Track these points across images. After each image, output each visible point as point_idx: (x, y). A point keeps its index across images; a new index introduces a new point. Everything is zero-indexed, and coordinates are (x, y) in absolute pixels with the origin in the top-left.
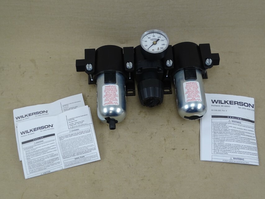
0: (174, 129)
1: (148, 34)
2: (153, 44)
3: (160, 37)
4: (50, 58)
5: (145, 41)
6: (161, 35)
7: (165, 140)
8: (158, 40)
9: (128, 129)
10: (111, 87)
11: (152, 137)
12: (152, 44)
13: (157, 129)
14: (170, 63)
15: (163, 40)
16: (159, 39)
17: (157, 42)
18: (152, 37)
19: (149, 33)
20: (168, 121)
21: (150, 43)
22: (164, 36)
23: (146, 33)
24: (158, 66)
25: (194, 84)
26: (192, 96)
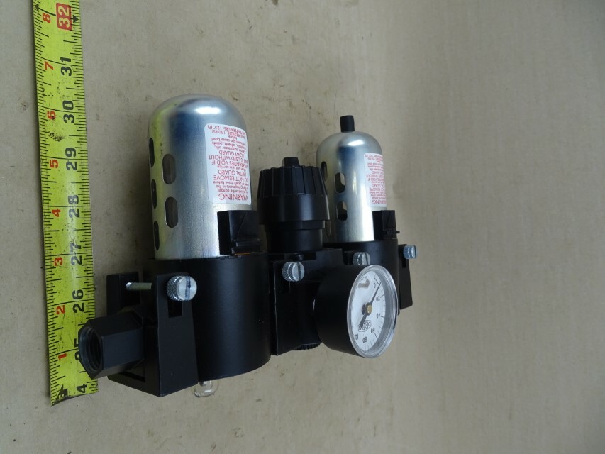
25: (230, 192)
26: (236, 147)
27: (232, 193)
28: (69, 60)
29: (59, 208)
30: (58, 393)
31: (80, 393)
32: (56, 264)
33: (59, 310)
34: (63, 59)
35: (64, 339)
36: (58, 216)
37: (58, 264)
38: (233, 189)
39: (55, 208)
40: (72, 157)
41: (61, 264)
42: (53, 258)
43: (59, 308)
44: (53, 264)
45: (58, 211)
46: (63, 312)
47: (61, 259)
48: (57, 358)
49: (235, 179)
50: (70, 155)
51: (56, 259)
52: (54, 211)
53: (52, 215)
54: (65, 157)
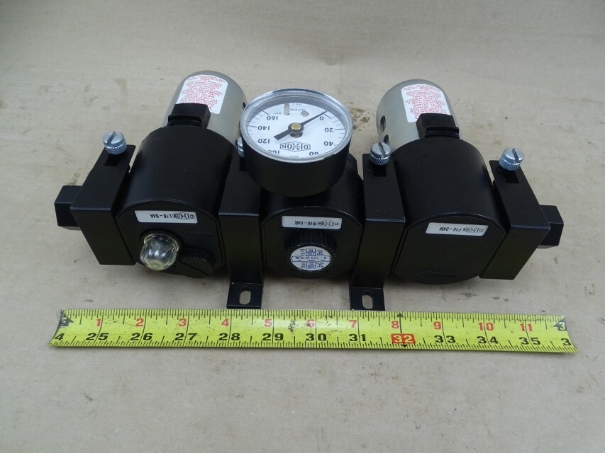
4: (162, 79)
5: (331, 145)
28: (364, 340)
29: (229, 326)
30: (69, 317)
31: (58, 334)
32: (181, 320)
33: (140, 321)
34: (364, 336)
35: (114, 324)
36: (223, 324)
37: (181, 322)
39: (229, 322)
40: (274, 338)
41: (180, 325)
42: (186, 317)
43: (142, 320)
44: (181, 317)
45: (227, 325)
46: (137, 325)
47: (185, 325)
48: (100, 317)
50: (276, 336)
51: (185, 320)
52: (227, 320)
53: (224, 318)
54: (275, 333)
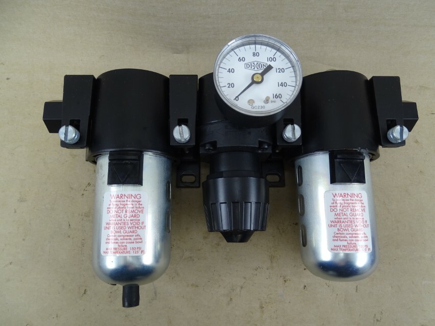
0: (285, 281)
1: (238, 47)
2: (253, 82)
3: (274, 59)
4: (8, 79)
5: (229, 71)
6: (278, 53)
7: (262, 307)
8: (269, 68)
9: (178, 274)
10: (126, 199)
11: (231, 299)
12: (250, 81)
13: (245, 278)
14: (294, 134)
15: (282, 70)
16: (272, 64)
17: (265, 77)
18: (250, 58)
19: (243, 45)
20: (272, 258)
21: (242, 76)
22: (287, 57)
23: (233, 43)
24: (260, 140)
25: (354, 199)
26: (348, 236)
27: (352, 199)
38: (352, 202)
49: (349, 210)
